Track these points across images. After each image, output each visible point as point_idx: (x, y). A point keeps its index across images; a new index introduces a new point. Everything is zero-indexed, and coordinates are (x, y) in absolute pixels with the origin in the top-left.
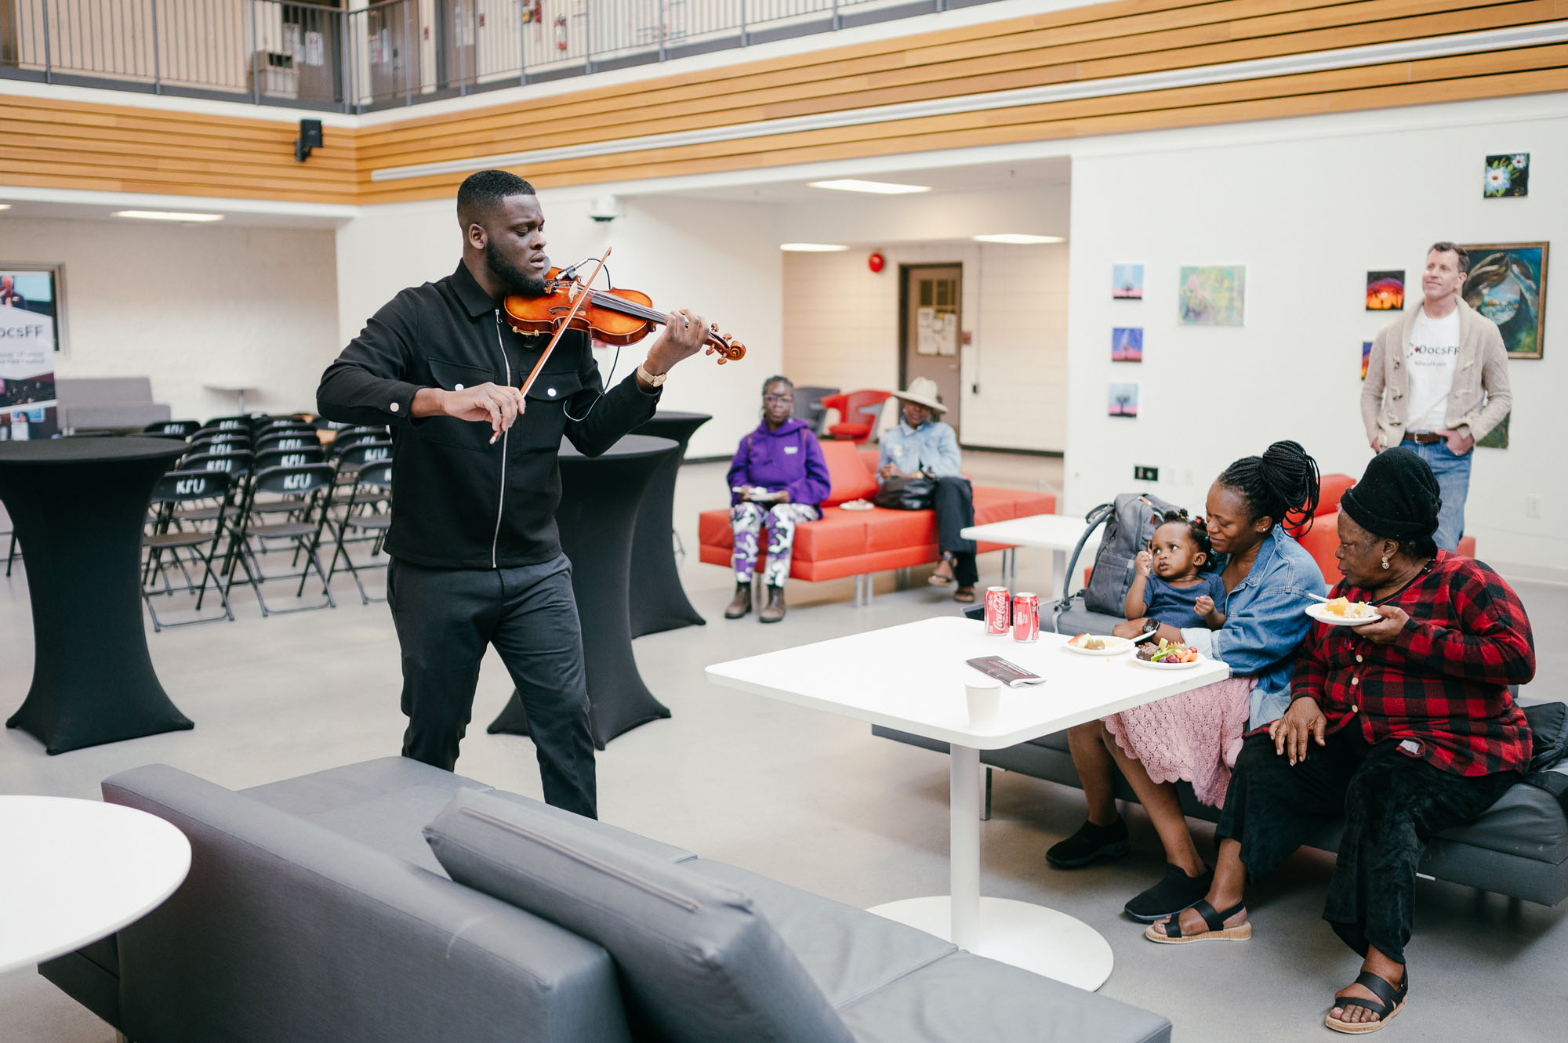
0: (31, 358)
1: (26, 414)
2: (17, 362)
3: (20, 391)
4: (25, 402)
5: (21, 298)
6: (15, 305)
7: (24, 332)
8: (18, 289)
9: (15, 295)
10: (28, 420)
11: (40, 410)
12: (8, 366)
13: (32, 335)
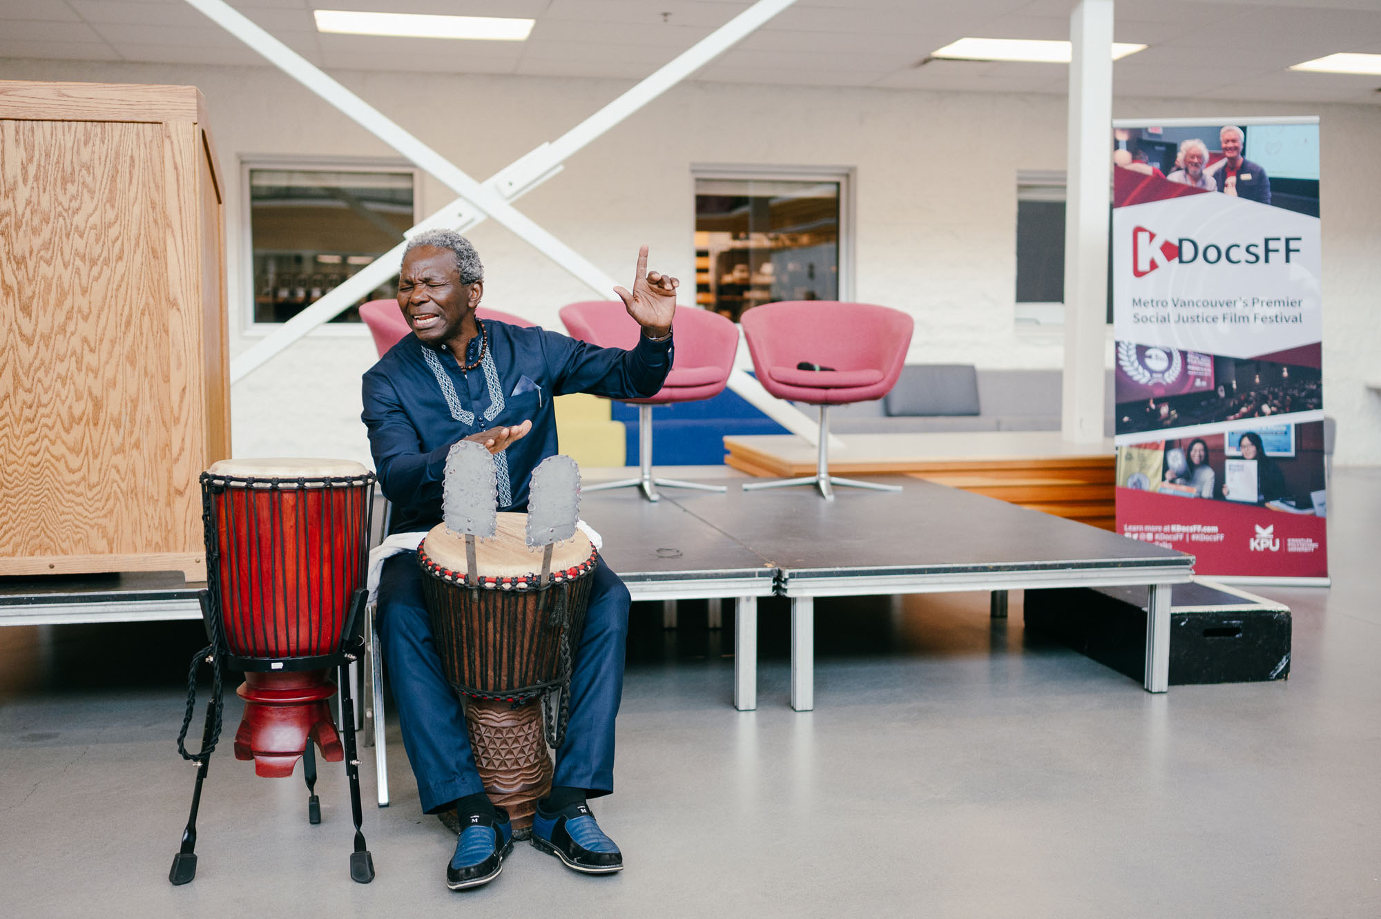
0: (1272, 311)
1: (1255, 438)
2: (1245, 319)
3: (1245, 386)
4: (1256, 412)
5: (1259, 174)
6: (1245, 191)
7: (1261, 252)
8: (1254, 156)
9: (1245, 168)
10: (1260, 457)
11: (1288, 427)
12: (1223, 327)
13: (1277, 258)
